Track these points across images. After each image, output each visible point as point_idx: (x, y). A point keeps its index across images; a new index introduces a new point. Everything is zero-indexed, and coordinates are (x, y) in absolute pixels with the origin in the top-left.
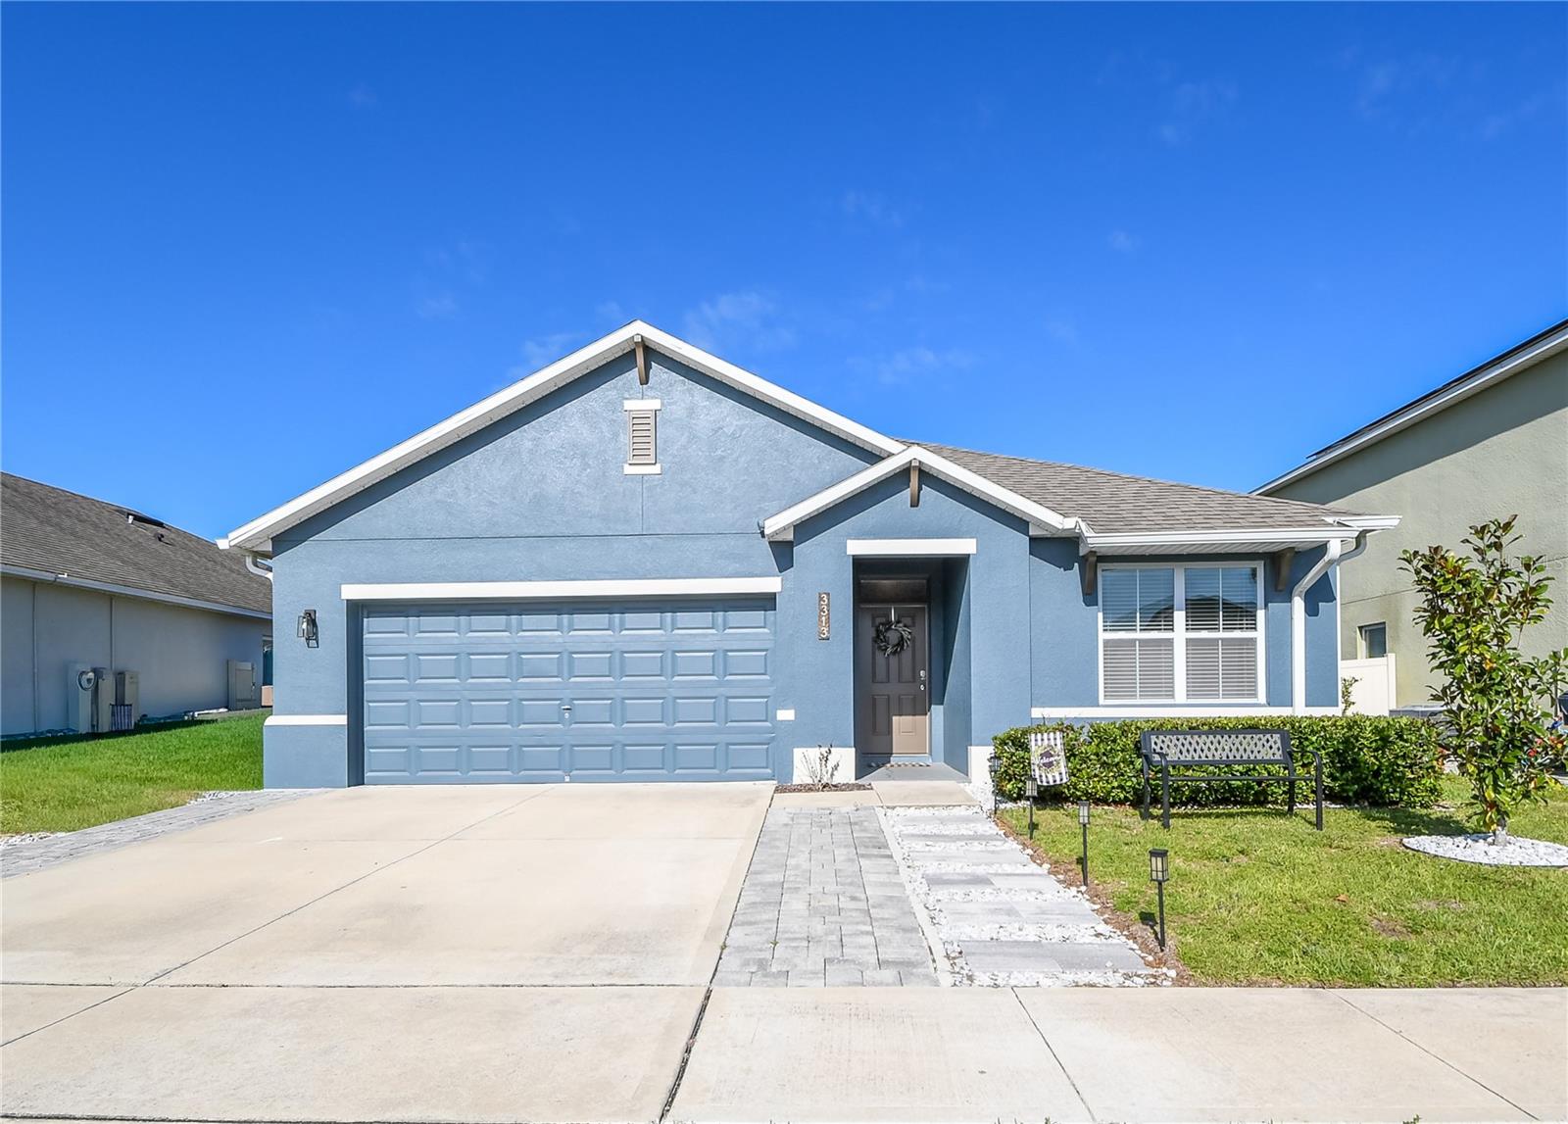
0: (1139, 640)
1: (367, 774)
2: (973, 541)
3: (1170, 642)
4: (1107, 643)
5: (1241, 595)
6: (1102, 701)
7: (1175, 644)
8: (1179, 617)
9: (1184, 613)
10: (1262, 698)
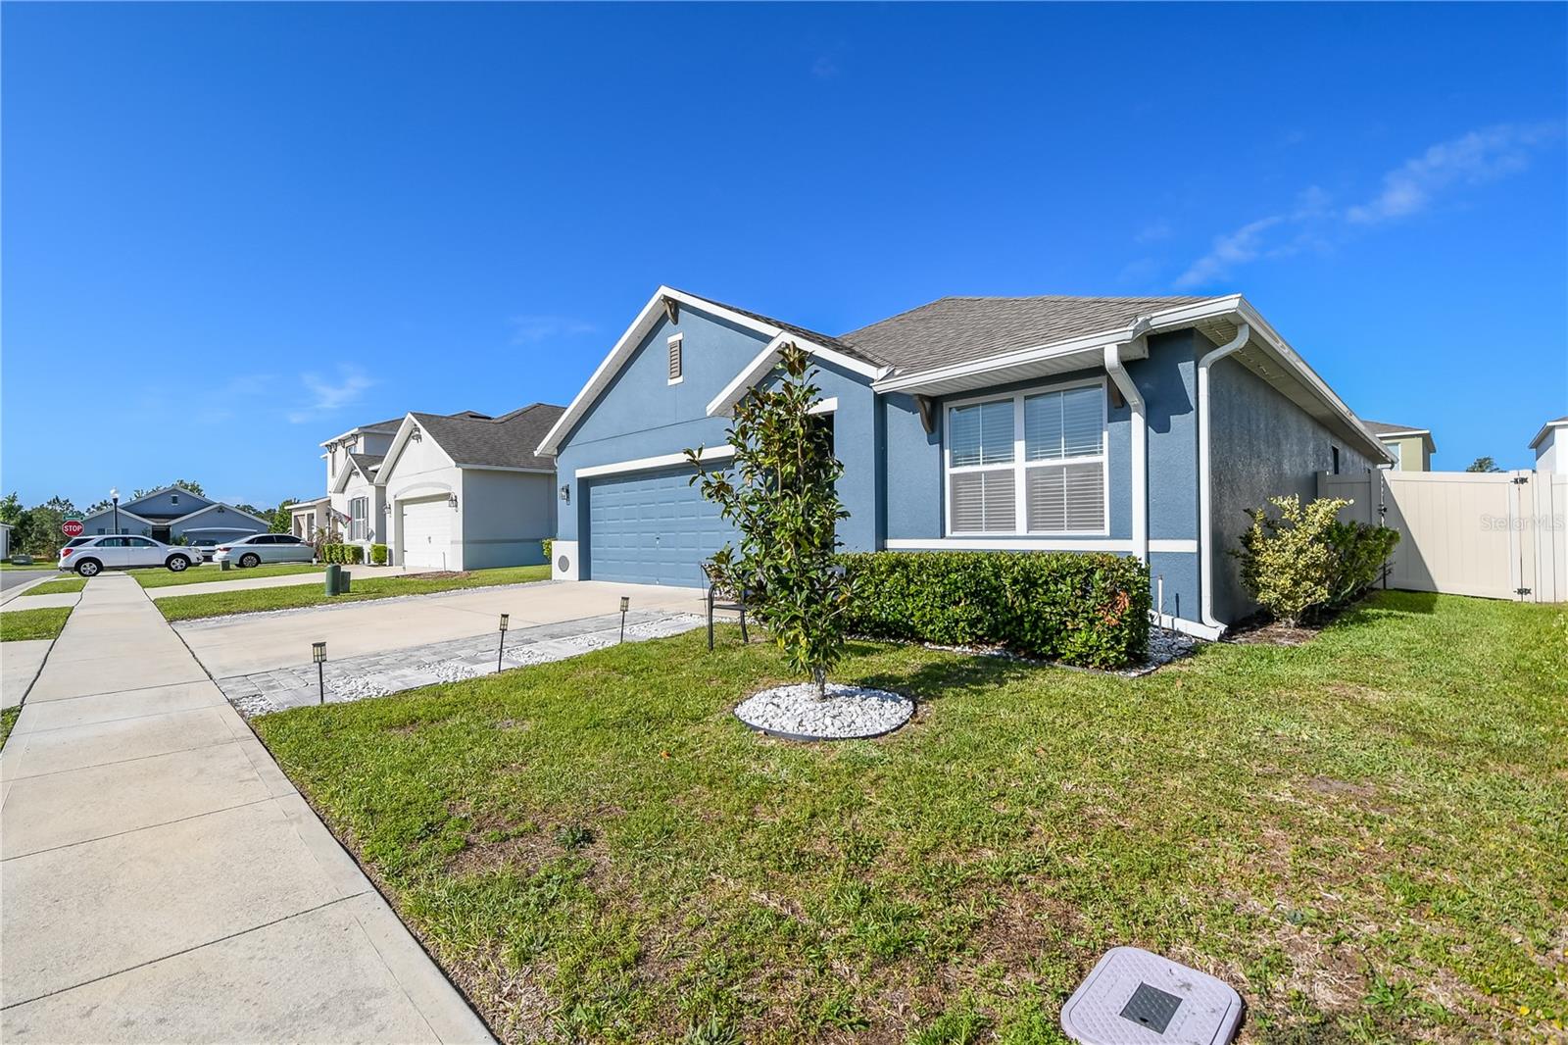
0: (983, 472)
1: (592, 575)
2: (835, 400)
3: (1011, 472)
4: (954, 477)
5: (1094, 416)
6: (948, 533)
7: (1016, 475)
8: (1020, 447)
9: (1024, 442)
10: (1107, 532)
